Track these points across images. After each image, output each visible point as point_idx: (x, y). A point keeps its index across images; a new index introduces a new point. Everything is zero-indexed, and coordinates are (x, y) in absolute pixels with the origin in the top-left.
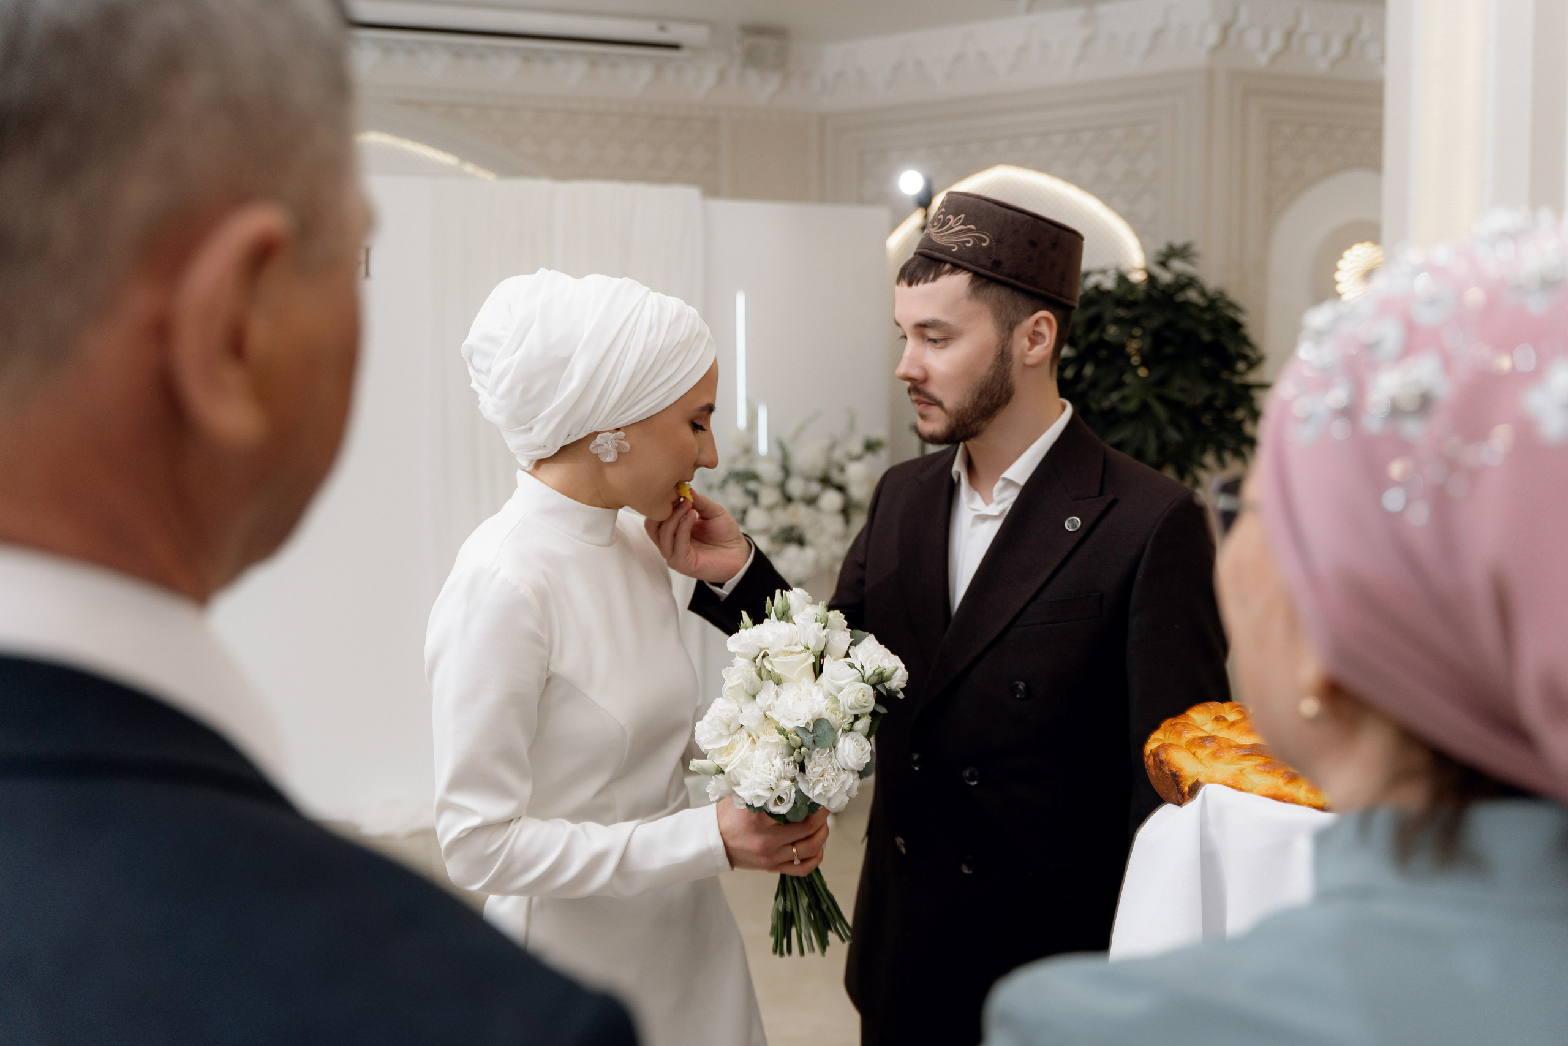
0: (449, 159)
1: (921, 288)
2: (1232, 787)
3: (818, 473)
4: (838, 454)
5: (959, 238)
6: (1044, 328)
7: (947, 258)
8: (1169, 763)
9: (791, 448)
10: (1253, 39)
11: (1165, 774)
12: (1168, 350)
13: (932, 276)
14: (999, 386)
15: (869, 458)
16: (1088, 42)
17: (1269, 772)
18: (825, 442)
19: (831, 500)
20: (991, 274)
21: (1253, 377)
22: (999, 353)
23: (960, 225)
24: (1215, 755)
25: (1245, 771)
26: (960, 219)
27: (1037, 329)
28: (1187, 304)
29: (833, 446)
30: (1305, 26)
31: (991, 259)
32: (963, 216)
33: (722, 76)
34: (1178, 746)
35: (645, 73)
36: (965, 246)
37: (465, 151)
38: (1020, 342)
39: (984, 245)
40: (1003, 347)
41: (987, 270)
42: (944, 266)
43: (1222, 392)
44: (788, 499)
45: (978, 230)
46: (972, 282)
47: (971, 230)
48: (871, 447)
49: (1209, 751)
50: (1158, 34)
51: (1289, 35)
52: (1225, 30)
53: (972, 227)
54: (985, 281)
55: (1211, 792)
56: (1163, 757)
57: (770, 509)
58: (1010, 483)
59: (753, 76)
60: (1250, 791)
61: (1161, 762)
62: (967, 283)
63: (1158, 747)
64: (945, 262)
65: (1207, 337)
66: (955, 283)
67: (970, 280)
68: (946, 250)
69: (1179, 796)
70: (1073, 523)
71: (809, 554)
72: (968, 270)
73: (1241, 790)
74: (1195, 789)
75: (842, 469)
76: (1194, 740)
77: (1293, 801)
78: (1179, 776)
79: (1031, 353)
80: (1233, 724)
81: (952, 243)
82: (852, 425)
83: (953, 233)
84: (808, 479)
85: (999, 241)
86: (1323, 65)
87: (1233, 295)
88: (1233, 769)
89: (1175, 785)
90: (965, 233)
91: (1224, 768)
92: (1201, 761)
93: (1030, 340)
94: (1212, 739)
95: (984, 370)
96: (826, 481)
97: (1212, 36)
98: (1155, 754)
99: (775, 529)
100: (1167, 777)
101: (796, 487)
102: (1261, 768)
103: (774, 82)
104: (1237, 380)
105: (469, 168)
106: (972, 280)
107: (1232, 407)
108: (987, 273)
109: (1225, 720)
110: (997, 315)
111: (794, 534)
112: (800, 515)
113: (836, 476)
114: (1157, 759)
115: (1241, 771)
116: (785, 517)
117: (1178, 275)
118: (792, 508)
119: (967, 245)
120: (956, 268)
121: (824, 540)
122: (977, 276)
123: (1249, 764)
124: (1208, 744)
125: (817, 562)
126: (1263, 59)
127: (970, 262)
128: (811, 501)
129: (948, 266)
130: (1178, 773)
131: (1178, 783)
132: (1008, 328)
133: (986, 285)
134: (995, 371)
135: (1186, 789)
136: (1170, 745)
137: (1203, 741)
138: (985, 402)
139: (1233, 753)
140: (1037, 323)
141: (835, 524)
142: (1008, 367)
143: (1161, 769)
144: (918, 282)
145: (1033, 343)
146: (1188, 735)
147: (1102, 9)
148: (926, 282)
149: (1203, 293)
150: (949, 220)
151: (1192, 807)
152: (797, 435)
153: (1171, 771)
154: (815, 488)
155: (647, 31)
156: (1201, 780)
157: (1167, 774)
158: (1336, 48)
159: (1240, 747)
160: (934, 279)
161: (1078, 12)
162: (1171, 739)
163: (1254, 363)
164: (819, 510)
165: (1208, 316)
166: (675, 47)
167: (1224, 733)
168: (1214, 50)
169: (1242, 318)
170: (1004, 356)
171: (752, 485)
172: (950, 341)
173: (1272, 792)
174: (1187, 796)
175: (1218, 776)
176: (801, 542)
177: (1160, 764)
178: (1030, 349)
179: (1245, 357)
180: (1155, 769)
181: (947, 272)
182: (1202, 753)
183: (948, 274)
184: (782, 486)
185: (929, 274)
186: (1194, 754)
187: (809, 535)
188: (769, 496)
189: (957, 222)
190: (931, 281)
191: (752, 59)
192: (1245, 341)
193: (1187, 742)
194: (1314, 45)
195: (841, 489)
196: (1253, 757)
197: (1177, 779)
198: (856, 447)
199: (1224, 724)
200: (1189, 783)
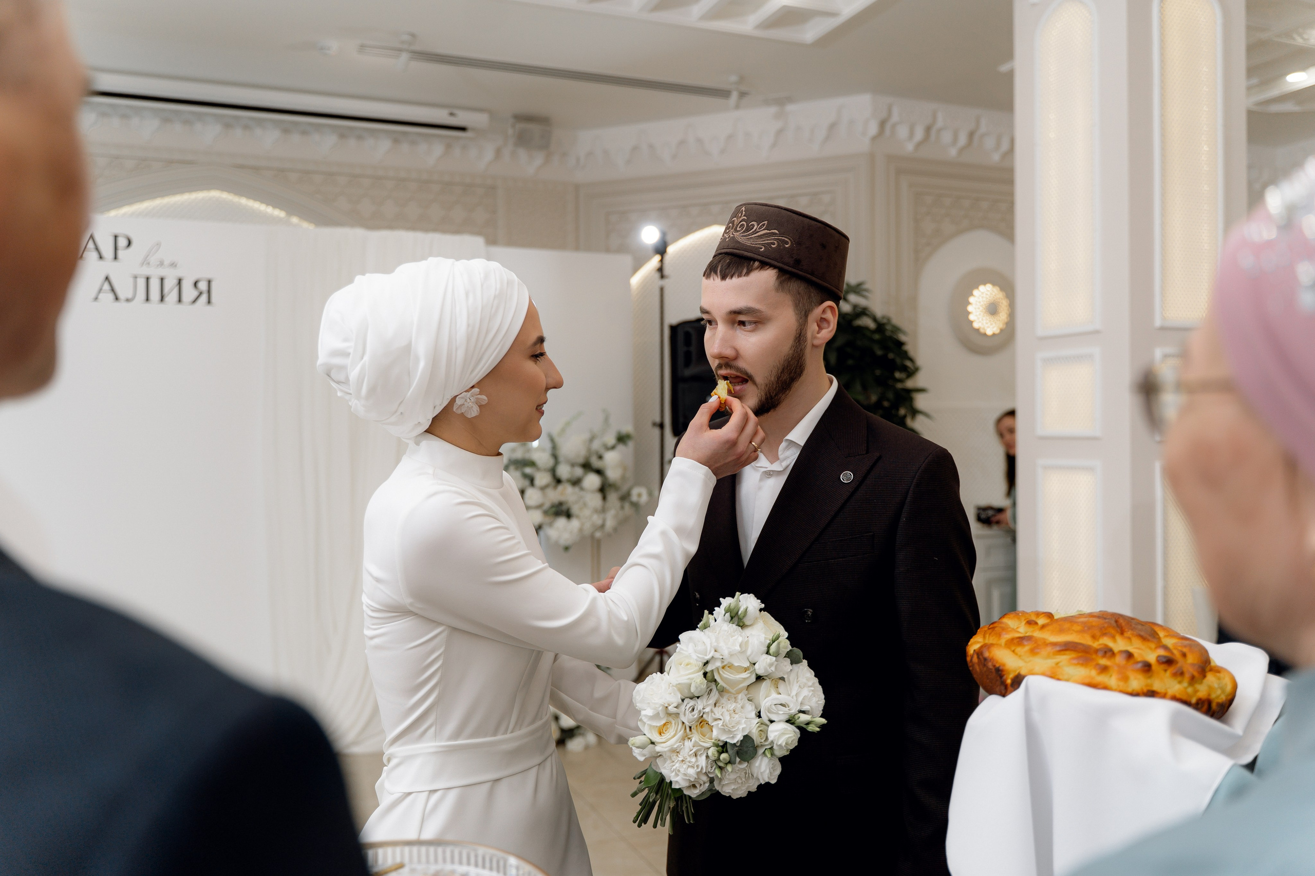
0: (279, 213)
1: (734, 282)
2: (1052, 677)
3: (581, 460)
4: (596, 445)
5: (765, 240)
6: (829, 315)
7: (756, 256)
8: (992, 659)
9: (558, 440)
10: (902, 132)
11: (989, 669)
12: (850, 362)
13: (745, 271)
14: (796, 362)
15: (621, 447)
16: (780, 132)
17: (1082, 665)
18: (586, 436)
19: (592, 481)
20: (794, 270)
21: (910, 384)
22: (798, 336)
23: (763, 230)
24: (1033, 652)
25: (1061, 664)
26: (764, 225)
27: (824, 316)
28: (862, 329)
29: (592, 439)
30: (940, 123)
31: (792, 257)
32: (766, 222)
33: (498, 153)
34: (999, 645)
35: (438, 149)
36: (771, 247)
37: (292, 208)
38: (812, 327)
39: (787, 246)
40: (801, 330)
41: (791, 267)
42: (754, 263)
43: (890, 395)
44: (558, 481)
45: (781, 234)
46: (778, 278)
47: (774, 234)
48: (622, 439)
49: (1027, 648)
50: (833, 126)
51: (928, 129)
52: (882, 124)
53: (776, 231)
54: (787, 276)
55: (1030, 681)
56: (986, 654)
57: (543, 489)
58: (792, 443)
59: (522, 153)
60: (1067, 680)
61: (985, 659)
62: (775, 278)
63: (981, 647)
64: (754, 260)
65: (879, 352)
66: (765, 278)
67: (777, 275)
68: (755, 250)
69: (1003, 688)
70: (847, 477)
71: (575, 524)
72: (775, 267)
73: (1059, 679)
74: (1017, 681)
75: (600, 457)
76: (1012, 639)
77: (1106, 688)
78: (1002, 671)
79: (819, 335)
80: (1043, 627)
81: (759, 244)
82: (606, 420)
83: (758, 236)
84: (573, 465)
85: (799, 244)
86: (953, 152)
87: (896, 321)
88: (1050, 663)
89: (998, 678)
90: (769, 236)
91: (1042, 662)
92: (1020, 656)
93: (818, 326)
94: (1029, 638)
95: (786, 348)
96: (587, 466)
97: (873, 129)
98: (979, 653)
99: (547, 505)
100: (991, 672)
101: (564, 471)
102: (1075, 662)
103: (539, 159)
104: (899, 386)
105: (295, 220)
106: (778, 276)
107: (896, 406)
108: (790, 269)
109: (1036, 623)
110: (796, 306)
111: (564, 508)
112: (567, 493)
113: (596, 463)
114: (981, 657)
115: (1057, 664)
116: (554, 495)
117: (855, 306)
118: (560, 488)
119: (773, 246)
120: (764, 265)
121: (587, 512)
122: (782, 272)
123: (1064, 658)
124: (1025, 643)
125: (581, 530)
126: (910, 147)
127: (776, 260)
128: (576, 482)
129: (757, 264)
130: (1001, 668)
131: (1001, 676)
132: (804, 315)
133: (789, 279)
134: (794, 350)
135: (1009, 681)
136: (992, 645)
137: (1021, 640)
138: (785, 377)
139: (1049, 649)
140: (824, 311)
141: (595, 500)
142: (803, 347)
143: (985, 665)
144: (732, 277)
145: (820, 328)
146: (1007, 636)
147: (790, 108)
148: (739, 276)
149: (875, 319)
150: (753, 225)
151: (1016, 697)
152: (563, 430)
153: (994, 666)
154: (579, 471)
155: (440, 116)
156: (1023, 672)
157: (991, 669)
158: (963, 140)
159: (1054, 644)
160: (747, 274)
161: (773, 110)
162: (990, 640)
163: (911, 372)
164: (582, 489)
165: (877, 337)
166: (463, 129)
167: (1037, 634)
168: (874, 139)
169: (903, 338)
170: (800, 338)
171: (528, 470)
172: (760, 326)
173: (1087, 681)
174: (1010, 688)
175: (1037, 669)
176: (568, 515)
177: (984, 661)
178: (818, 333)
179: (904, 369)
180: (979, 665)
181: (757, 268)
182: (1023, 650)
183: (758, 270)
184: (553, 471)
185: (743, 269)
186: (1013, 651)
187: (575, 510)
188: (542, 479)
189: (761, 227)
190: (744, 276)
191: (523, 140)
192: (905, 355)
193: (1007, 641)
194: (947, 137)
195: (599, 472)
196: (1067, 652)
197: (1000, 672)
198: (611, 439)
199: (1036, 627)
200: (1012, 676)
